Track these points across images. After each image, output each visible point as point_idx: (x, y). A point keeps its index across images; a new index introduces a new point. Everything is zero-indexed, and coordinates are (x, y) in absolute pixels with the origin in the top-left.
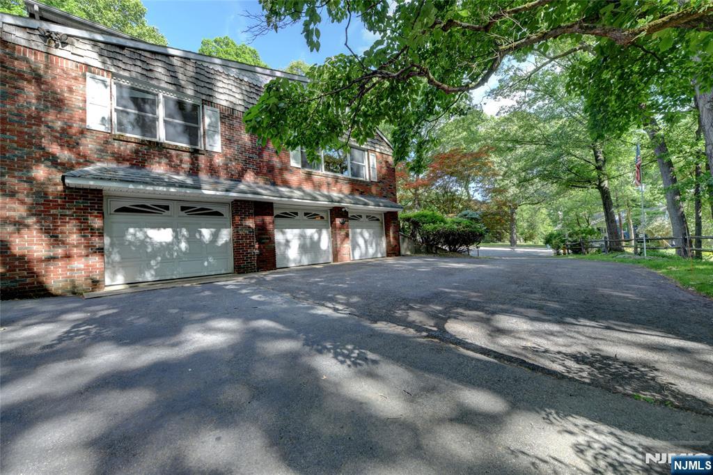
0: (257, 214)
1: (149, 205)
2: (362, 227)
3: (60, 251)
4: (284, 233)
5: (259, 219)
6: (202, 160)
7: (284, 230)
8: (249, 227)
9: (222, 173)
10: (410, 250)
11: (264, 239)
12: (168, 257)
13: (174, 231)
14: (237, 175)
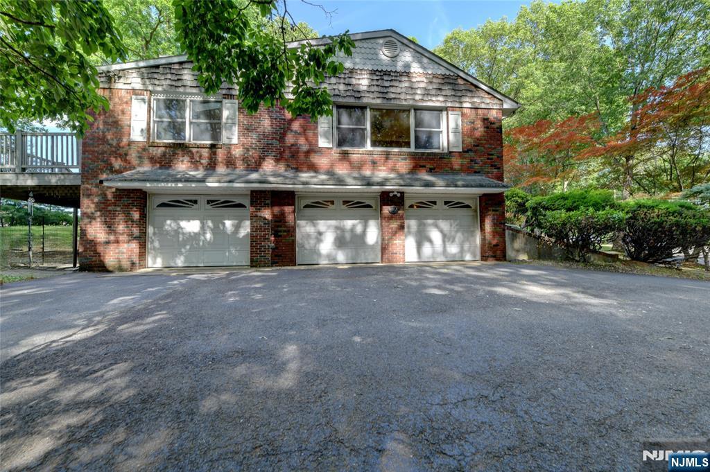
0: (273, 204)
1: (181, 200)
2: (436, 218)
3: (112, 238)
4: (315, 225)
5: (276, 210)
6: (221, 154)
7: (315, 221)
8: (265, 219)
9: (239, 163)
10: (528, 253)
11: (280, 231)
12: (195, 245)
13: (201, 223)
14: (254, 164)
